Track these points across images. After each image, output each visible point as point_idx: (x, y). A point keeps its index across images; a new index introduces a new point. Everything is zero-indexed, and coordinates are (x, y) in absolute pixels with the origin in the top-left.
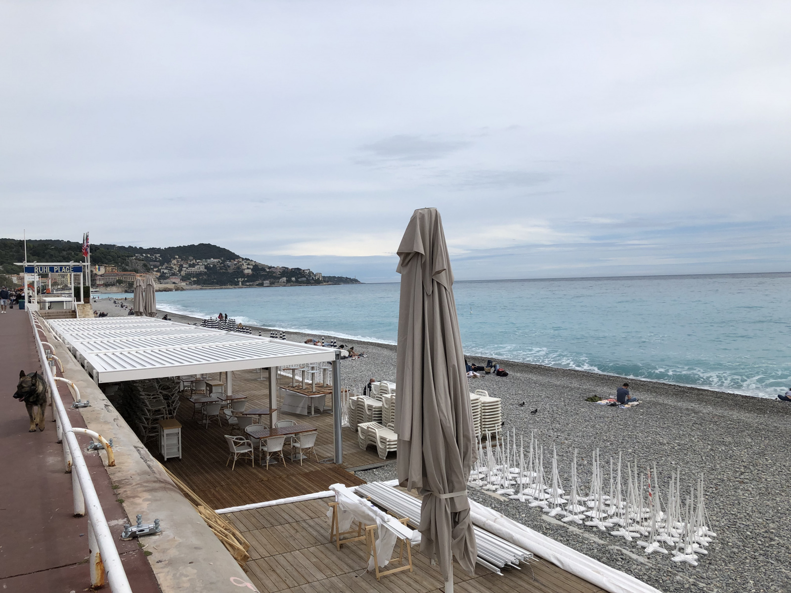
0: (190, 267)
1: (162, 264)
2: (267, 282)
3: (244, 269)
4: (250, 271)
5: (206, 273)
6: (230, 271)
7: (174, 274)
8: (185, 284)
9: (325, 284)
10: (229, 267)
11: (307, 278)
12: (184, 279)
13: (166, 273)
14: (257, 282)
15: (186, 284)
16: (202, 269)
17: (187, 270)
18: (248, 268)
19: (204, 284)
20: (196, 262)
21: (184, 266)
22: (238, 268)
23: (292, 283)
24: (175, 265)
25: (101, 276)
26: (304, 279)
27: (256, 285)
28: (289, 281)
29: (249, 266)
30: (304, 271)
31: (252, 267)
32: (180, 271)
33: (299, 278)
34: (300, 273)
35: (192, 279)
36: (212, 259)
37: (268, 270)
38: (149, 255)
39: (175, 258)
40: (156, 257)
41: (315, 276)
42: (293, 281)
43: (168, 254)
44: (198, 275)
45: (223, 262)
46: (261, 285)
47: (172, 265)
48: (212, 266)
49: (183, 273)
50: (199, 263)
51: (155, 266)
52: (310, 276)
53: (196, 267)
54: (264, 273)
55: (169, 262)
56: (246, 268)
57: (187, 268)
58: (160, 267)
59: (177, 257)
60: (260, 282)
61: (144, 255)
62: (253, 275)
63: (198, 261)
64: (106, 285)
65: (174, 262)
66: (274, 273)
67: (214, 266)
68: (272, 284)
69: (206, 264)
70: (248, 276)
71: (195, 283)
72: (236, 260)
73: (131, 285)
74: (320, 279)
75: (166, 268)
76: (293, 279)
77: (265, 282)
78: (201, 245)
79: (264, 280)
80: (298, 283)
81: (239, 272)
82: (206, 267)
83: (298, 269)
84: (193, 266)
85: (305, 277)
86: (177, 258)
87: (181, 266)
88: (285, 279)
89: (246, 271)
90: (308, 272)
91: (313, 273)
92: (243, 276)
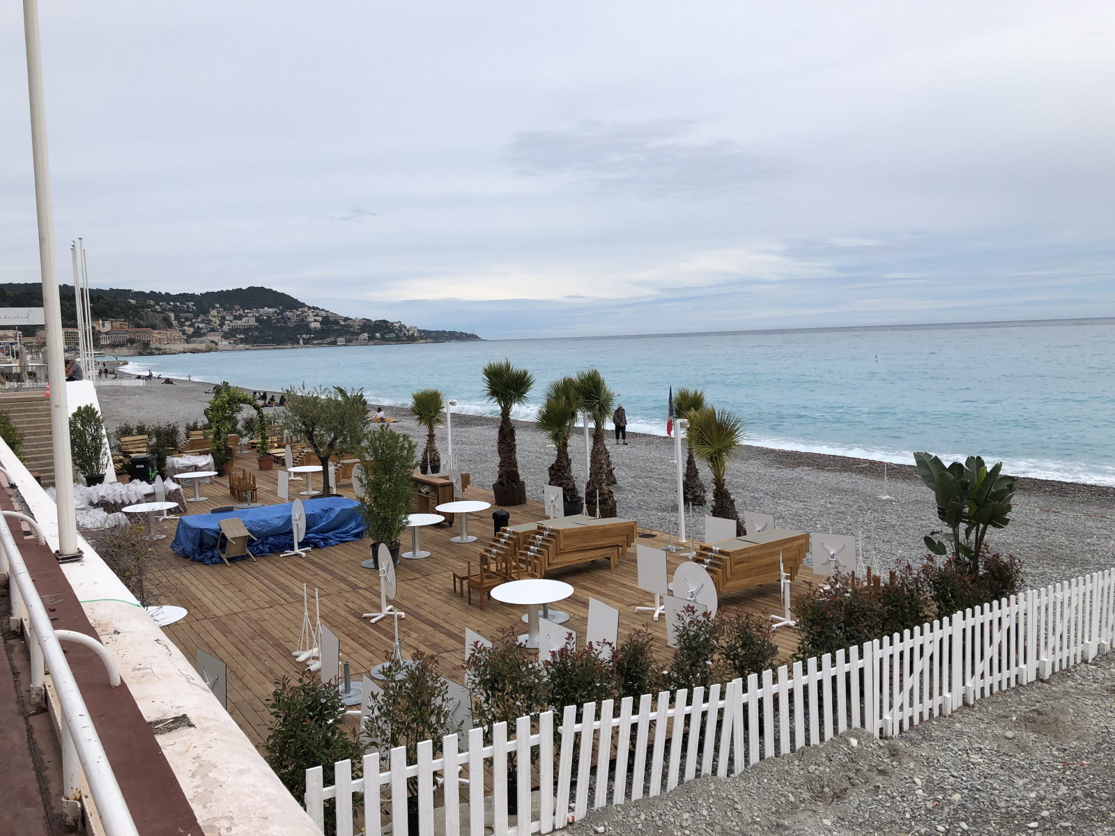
0: (235, 319)
1: (196, 316)
2: (341, 340)
3: (311, 322)
4: (318, 325)
5: (257, 327)
6: (291, 324)
7: (213, 330)
8: (227, 343)
9: (421, 341)
10: (289, 319)
11: (397, 334)
12: (226, 336)
13: (202, 328)
14: (329, 340)
15: (229, 343)
16: (252, 322)
17: (232, 324)
18: (315, 321)
19: (255, 342)
20: (244, 312)
21: (227, 318)
22: (302, 320)
23: (376, 341)
24: (214, 316)
25: (106, 333)
26: (393, 335)
27: (327, 344)
28: (371, 338)
29: (316, 318)
30: (392, 323)
31: (320, 319)
32: (222, 325)
33: (385, 333)
34: (387, 327)
35: (237, 336)
36: (266, 308)
37: (343, 323)
38: (178, 304)
39: (214, 308)
40: (188, 306)
41: (408, 331)
42: (377, 339)
43: (205, 302)
44: (246, 330)
45: (282, 311)
46: (334, 343)
47: (210, 318)
48: (265, 318)
49: (226, 328)
50: (248, 315)
51: (187, 319)
52: (401, 331)
53: (244, 319)
54: (337, 327)
55: (206, 312)
56: (312, 320)
57: (231, 321)
58: (194, 321)
59: (218, 306)
60: (332, 339)
61: (172, 303)
62: (322, 330)
63: (246, 311)
64: (113, 346)
65: (214, 312)
66: (351, 327)
67: (269, 317)
68: (348, 342)
69: (257, 315)
70: (315, 331)
71: (242, 341)
72: (300, 309)
73: (146, 345)
74: (416, 335)
75: (202, 322)
76: (378, 335)
77: (338, 339)
78: (251, 289)
79: (338, 337)
80: (385, 340)
81: (303, 326)
82: (257, 319)
83: (384, 321)
84: (240, 318)
85: (393, 332)
86: (217, 308)
87: (223, 318)
88: (366, 335)
89: (313, 325)
90: (397, 325)
91: (406, 327)
92: (309, 331)
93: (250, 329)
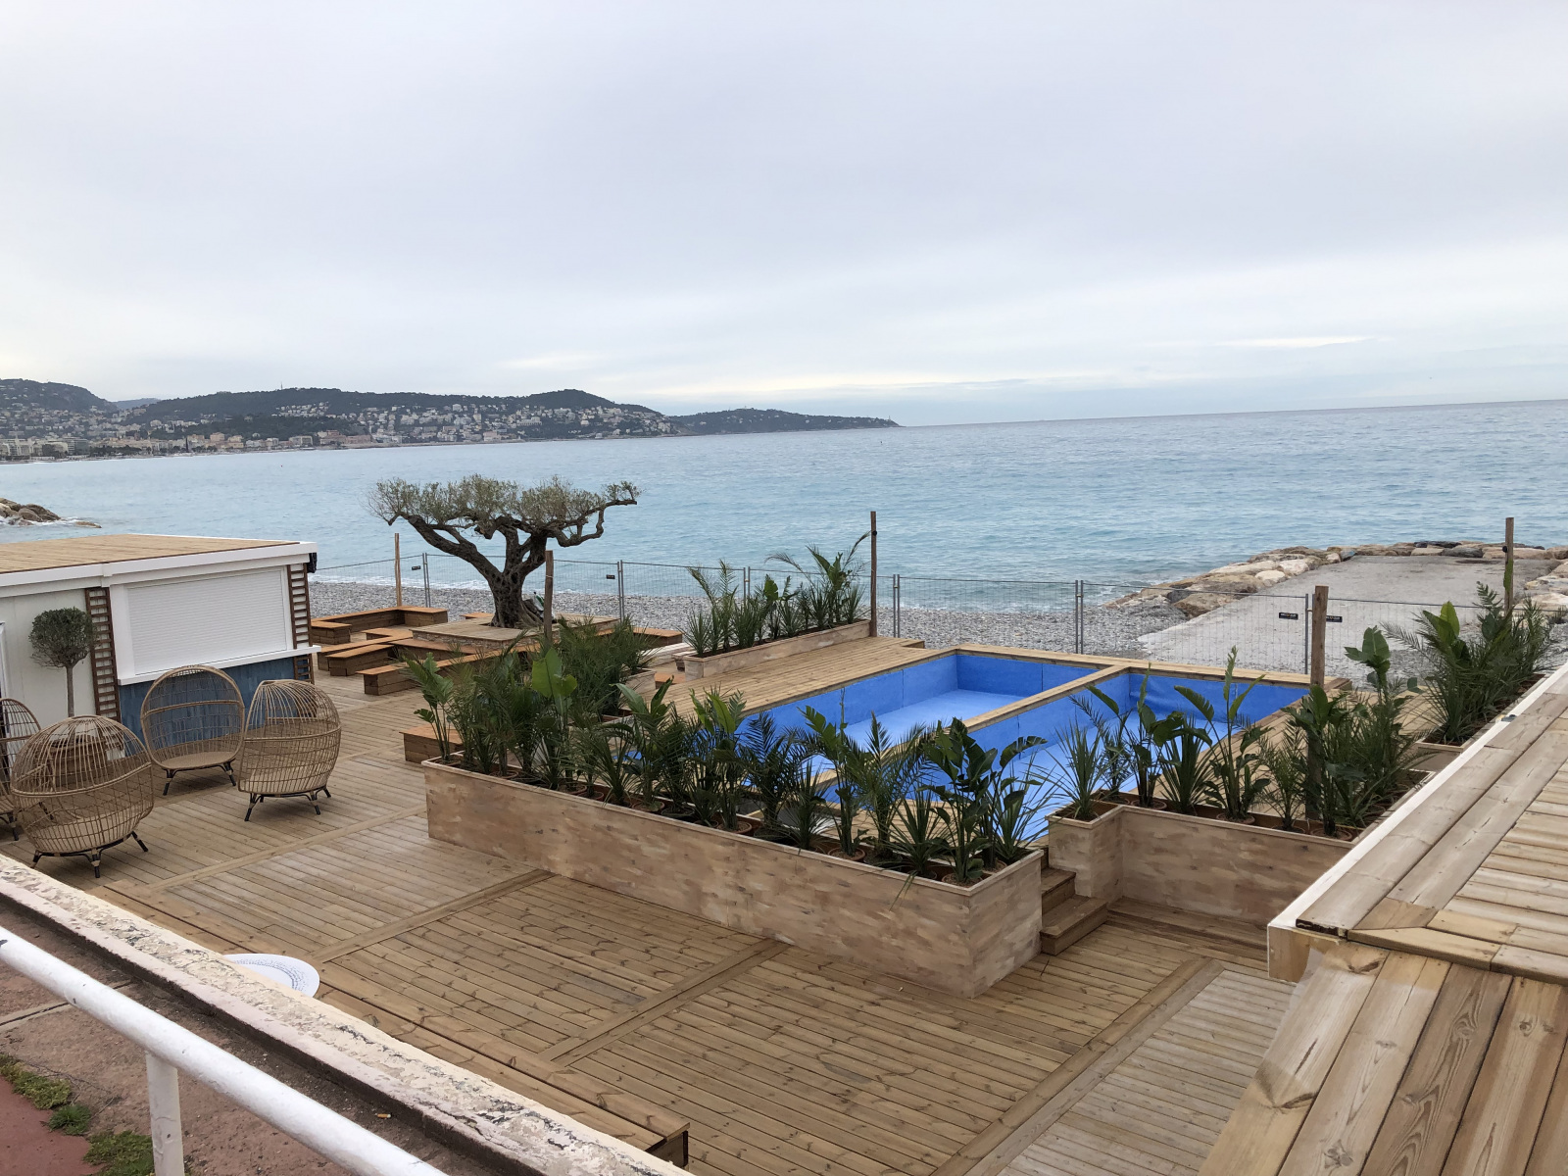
0: (526, 418)
2: (599, 435)
4: (587, 423)
5: (539, 425)
6: (567, 422)
10: (567, 417)
14: (590, 435)
16: (537, 420)
17: (520, 423)
21: (522, 418)
22: (578, 419)
23: (625, 435)
24: (514, 416)
26: (641, 431)
28: (622, 433)
31: (593, 417)
32: (512, 423)
35: (514, 432)
37: (605, 421)
38: (496, 406)
40: (501, 408)
43: (512, 404)
44: (527, 427)
46: (593, 437)
47: (509, 417)
48: (552, 417)
49: (514, 426)
53: (532, 418)
54: (600, 424)
57: (523, 420)
62: (589, 426)
66: (611, 423)
67: (558, 416)
68: (604, 437)
70: (584, 427)
76: (628, 431)
77: (597, 434)
79: (599, 431)
80: (632, 435)
81: (576, 424)
82: (542, 419)
87: (519, 418)
88: (618, 430)
89: (583, 423)
92: (580, 427)
93: (534, 426)
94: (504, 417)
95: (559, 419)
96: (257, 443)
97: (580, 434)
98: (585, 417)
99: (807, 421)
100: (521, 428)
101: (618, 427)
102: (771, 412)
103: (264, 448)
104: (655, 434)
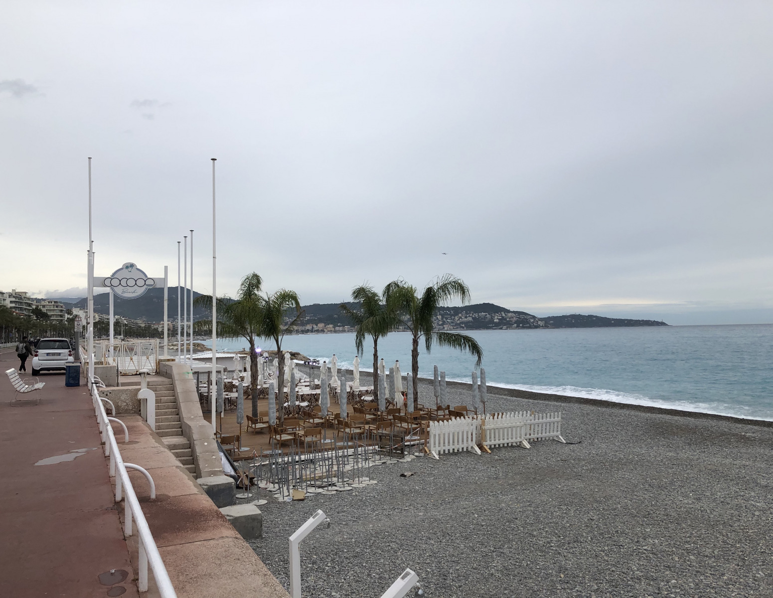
4: (498, 320)
6: (486, 320)
13: (448, 322)
14: (500, 327)
16: (470, 319)
17: (463, 320)
20: (472, 315)
21: (463, 317)
22: (492, 318)
26: (528, 325)
28: (518, 327)
31: (501, 317)
32: (458, 320)
33: (525, 324)
34: (527, 322)
37: (508, 319)
38: (447, 311)
39: (461, 313)
40: (451, 313)
42: (520, 327)
46: (501, 329)
47: (456, 317)
49: (458, 322)
54: (505, 322)
59: (466, 311)
62: (499, 323)
65: (459, 314)
66: (511, 321)
67: (480, 317)
68: (507, 328)
70: (496, 323)
76: (521, 325)
77: (504, 327)
80: (523, 328)
81: (491, 321)
82: (473, 318)
87: (460, 318)
88: (515, 325)
89: (495, 321)
92: (493, 323)
93: (469, 322)
94: (453, 317)
95: (482, 319)
96: (341, 328)
97: (494, 326)
98: (496, 317)
99: (613, 322)
100: (462, 323)
101: (515, 322)
102: (590, 317)
103: (344, 331)
104: (537, 327)
